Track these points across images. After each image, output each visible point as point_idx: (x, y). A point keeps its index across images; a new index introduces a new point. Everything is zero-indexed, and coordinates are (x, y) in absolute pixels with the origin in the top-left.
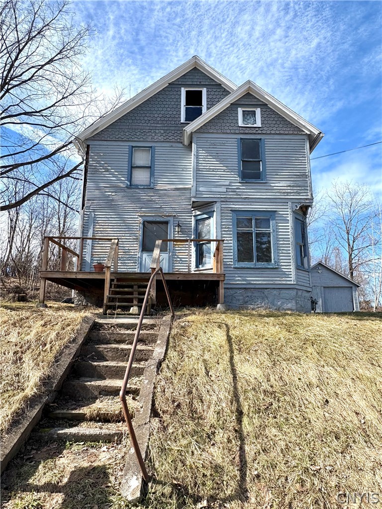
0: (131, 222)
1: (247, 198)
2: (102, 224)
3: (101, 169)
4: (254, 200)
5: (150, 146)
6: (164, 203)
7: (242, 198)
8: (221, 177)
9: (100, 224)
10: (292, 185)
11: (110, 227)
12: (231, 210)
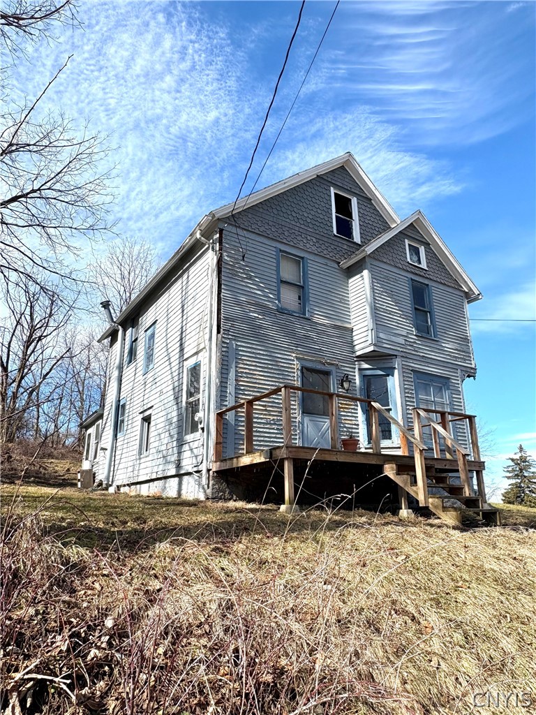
0: (285, 365)
1: (424, 356)
2: (248, 363)
3: (242, 273)
4: (429, 361)
5: (302, 256)
6: (324, 343)
7: (420, 356)
8: (398, 323)
9: (245, 362)
10: (459, 348)
11: (258, 369)
12: (412, 370)
